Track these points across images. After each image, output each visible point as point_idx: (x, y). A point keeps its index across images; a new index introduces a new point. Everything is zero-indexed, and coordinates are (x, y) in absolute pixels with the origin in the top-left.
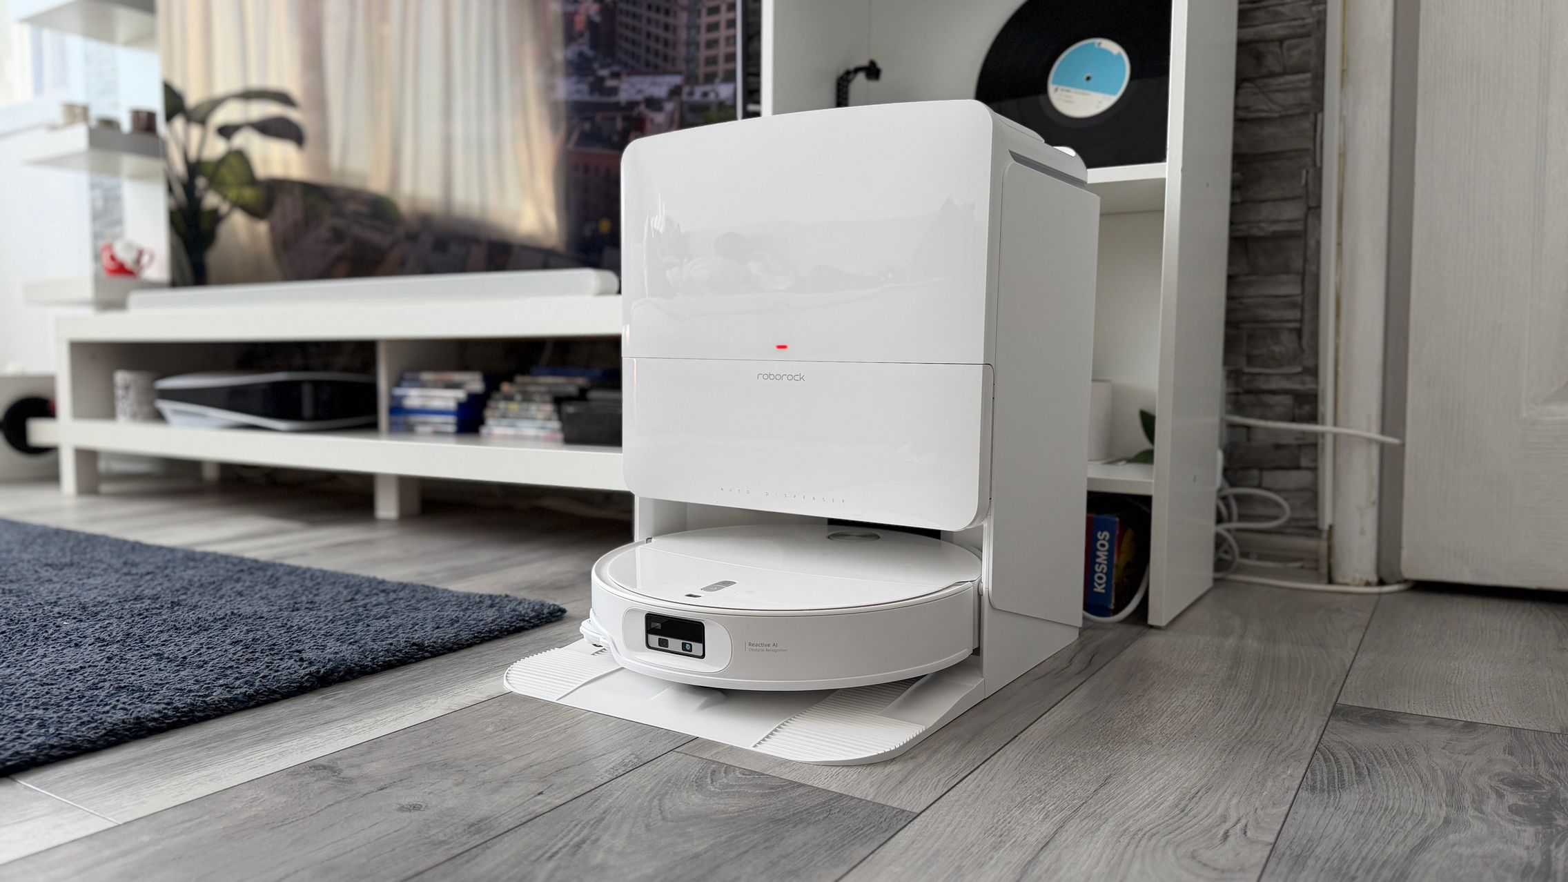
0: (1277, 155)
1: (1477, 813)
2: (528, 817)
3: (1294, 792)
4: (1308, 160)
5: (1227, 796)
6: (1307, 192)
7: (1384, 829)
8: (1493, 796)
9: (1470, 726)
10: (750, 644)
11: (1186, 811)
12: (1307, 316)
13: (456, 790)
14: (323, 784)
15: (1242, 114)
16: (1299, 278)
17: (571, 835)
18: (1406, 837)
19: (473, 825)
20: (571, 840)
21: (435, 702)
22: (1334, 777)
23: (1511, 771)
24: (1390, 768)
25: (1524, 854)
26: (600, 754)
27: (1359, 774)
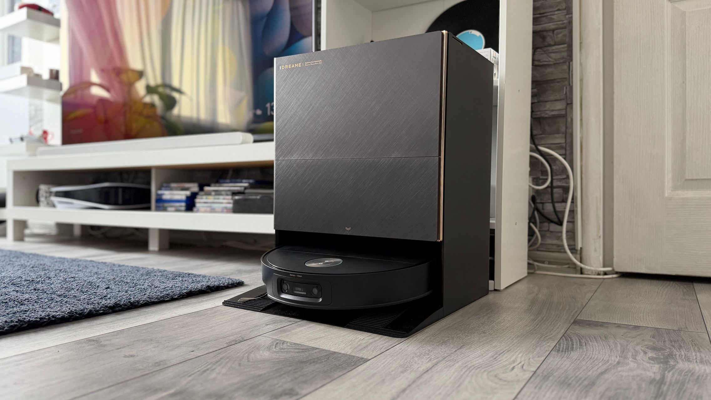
0: (553, 81)
1: (633, 360)
2: (184, 360)
3: (549, 352)
4: (566, 83)
5: (517, 353)
6: (567, 97)
7: (588, 365)
8: (642, 353)
9: (636, 327)
11: (496, 359)
12: (568, 152)
13: (153, 349)
14: (92, 347)
15: (536, 63)
16: (564, 135)
17: (203, 367)
18: (598, 369)
19: (157, 363)
20: (202, 369)
21: (154, 317)
22: (569, 347)
23: (652, 344)
24: (596, 343)
25: (652, 375)
26: (225, 337)
27: (581, 345)
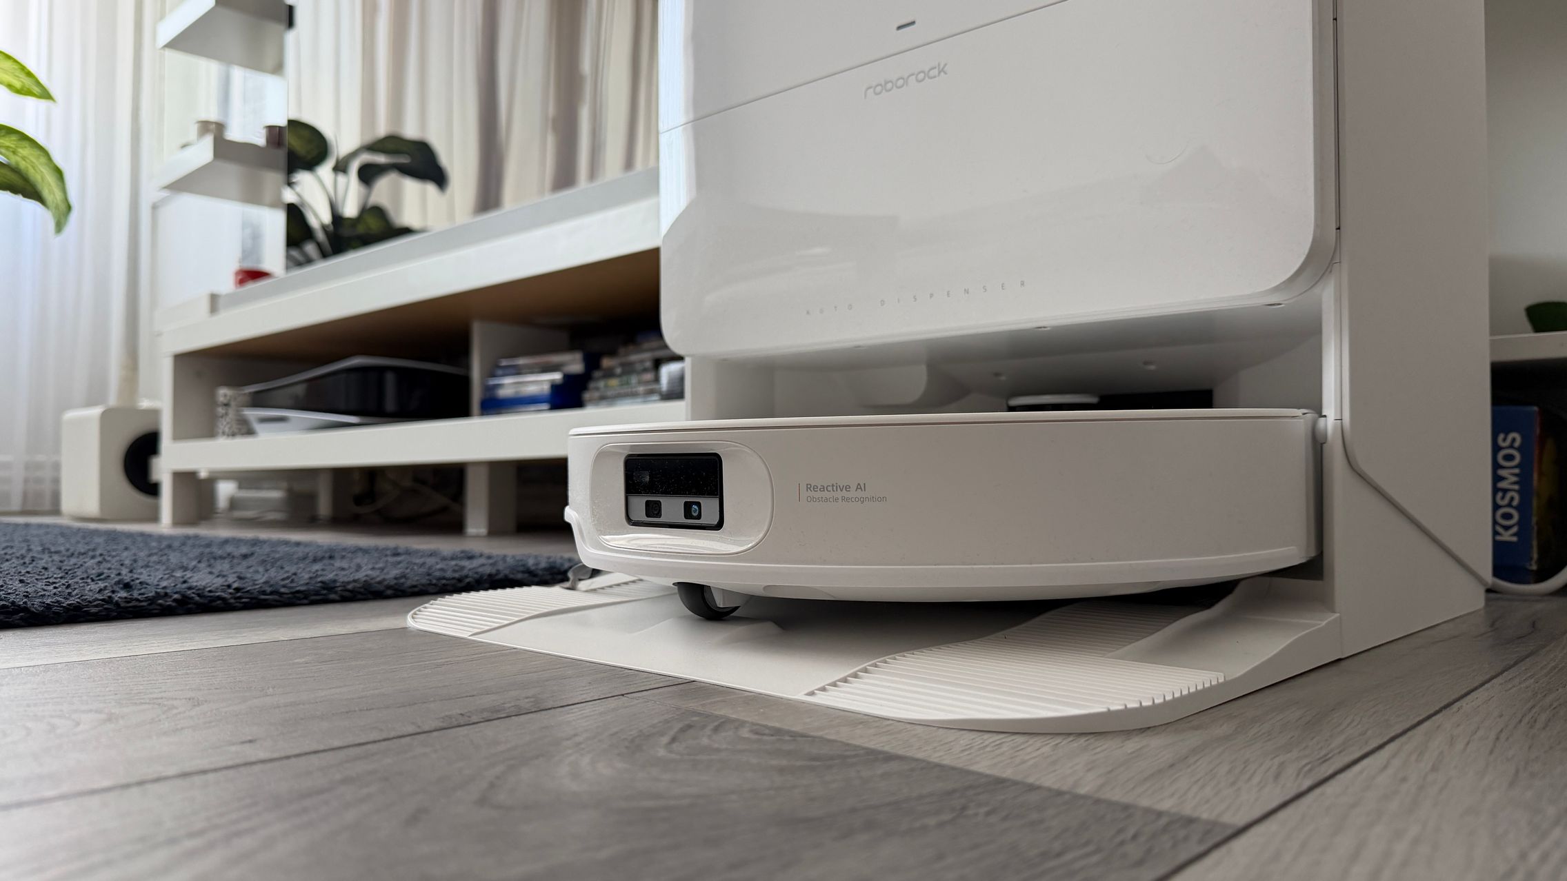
10: (809, 487)
